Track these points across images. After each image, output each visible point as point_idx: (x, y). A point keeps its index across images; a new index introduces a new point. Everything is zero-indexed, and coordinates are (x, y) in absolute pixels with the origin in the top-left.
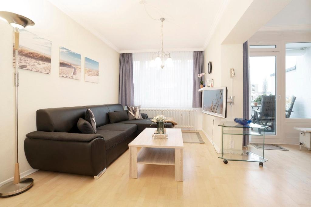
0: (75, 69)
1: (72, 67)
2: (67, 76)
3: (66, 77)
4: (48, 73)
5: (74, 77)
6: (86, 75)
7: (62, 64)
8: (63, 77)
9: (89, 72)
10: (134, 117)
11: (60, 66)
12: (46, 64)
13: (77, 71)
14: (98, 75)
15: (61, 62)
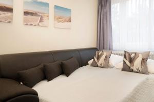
0: (42, 17)
1: (39, 16)
2: (32, 23)
3: (31, 25)
4: (9, 22)
5: (40, 24)
6: (56, 22)
7: (26, 13)
8: (27, 24)
9: (58, 19)
10: (130, 67)
11: (24, 15)
12: (8, 14)
13: (45, 19)
14: (70, 21)
15: (25, 11)
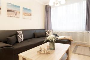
0: (16, 13)
3: (11, 16)
5: (16, 16)
6: (24, 16)
8: (9, 16)
14: (31, 16)
15: (8, 9)
